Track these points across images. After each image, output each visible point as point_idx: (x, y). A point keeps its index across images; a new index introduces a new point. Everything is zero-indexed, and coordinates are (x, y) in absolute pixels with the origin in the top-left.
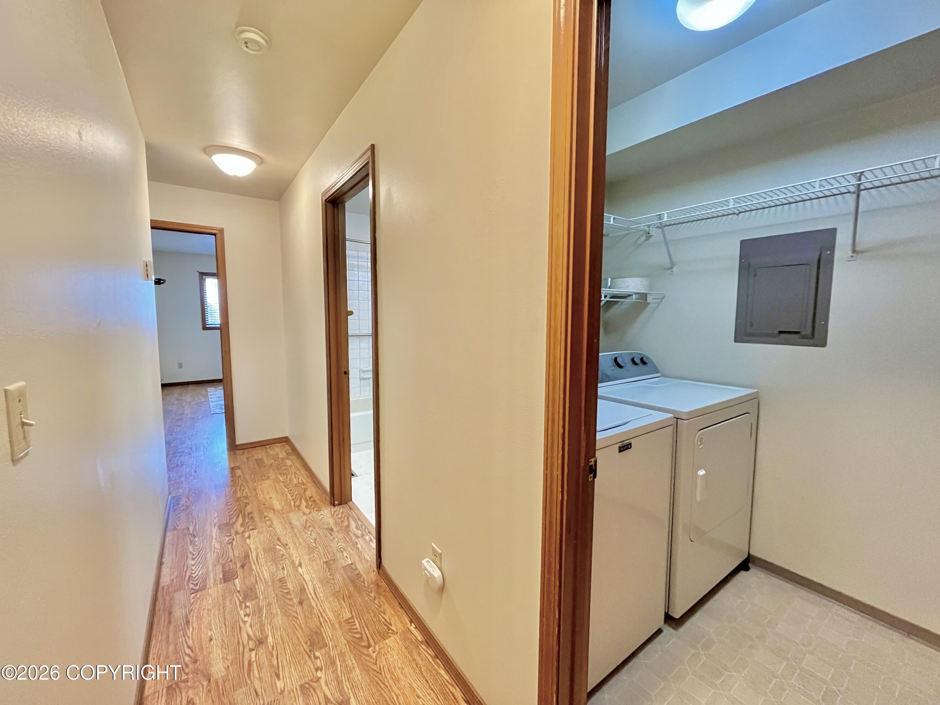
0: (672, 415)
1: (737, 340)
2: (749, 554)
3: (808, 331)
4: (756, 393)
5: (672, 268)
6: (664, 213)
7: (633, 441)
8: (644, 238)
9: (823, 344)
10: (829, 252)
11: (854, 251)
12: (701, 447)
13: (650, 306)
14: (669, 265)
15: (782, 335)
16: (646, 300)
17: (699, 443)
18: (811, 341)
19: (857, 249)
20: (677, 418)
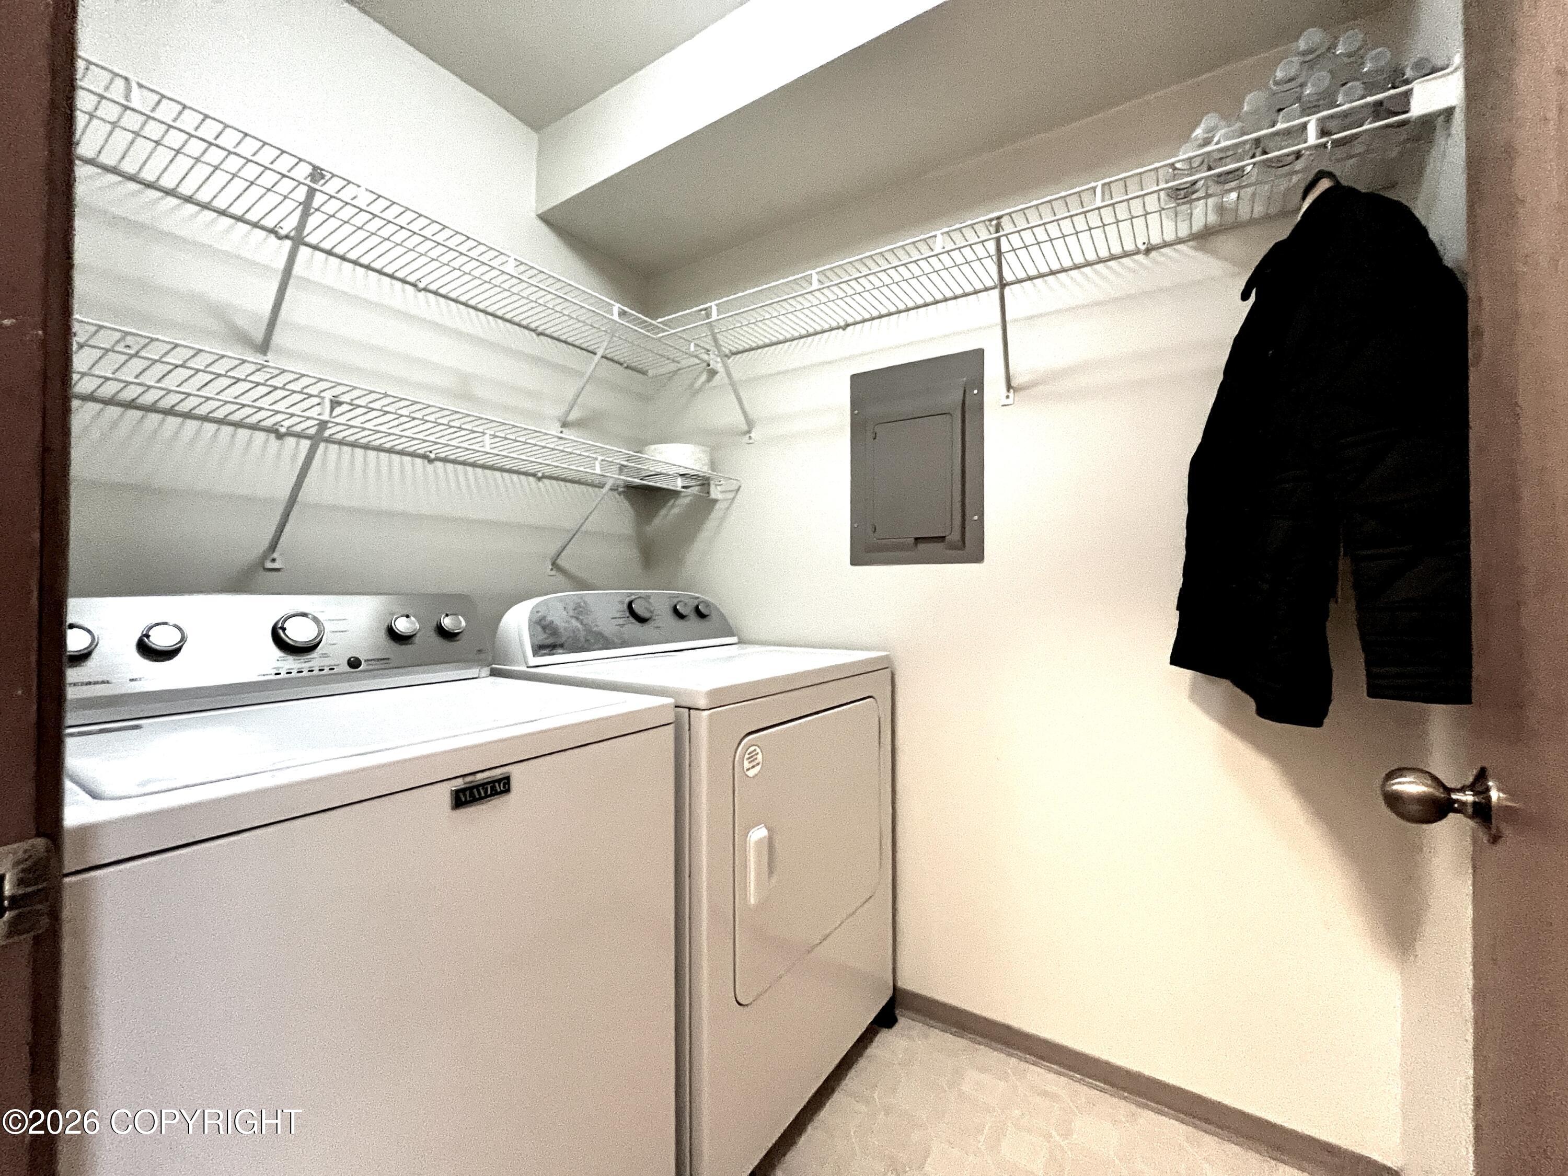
0: (670, 701)
1: (856, 560)
2: (895, 988)
3: (955, 536)
4: (887, 657)
5: (749, 432)
6: (711, 307)
7: (516, 773)
8: (704, 377)
9: (978, 557)
10: (976, 392)
11: (1009, 387)
12: (751, 773)
13: (717, 506)
14: (745, 428)
15: (922, 546)
16: (708, 493)
17: (746, 765)
18: (961, 552)
19: (1014, 383)
20: (690, 709)
